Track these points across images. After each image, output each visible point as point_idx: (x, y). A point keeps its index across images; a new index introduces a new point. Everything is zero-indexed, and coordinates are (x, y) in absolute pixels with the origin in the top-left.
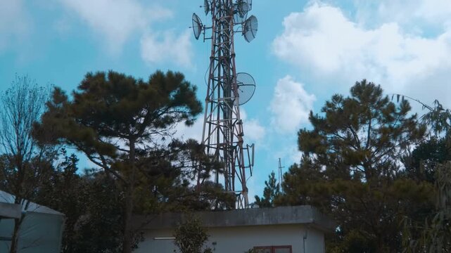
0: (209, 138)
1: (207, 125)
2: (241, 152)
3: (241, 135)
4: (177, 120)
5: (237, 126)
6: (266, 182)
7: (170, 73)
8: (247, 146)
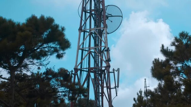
0: (81, 63)
1: (80, 51)
2: (109, 76)
3: (108, 60)
4: (49, 54)
5: (105, 53)
6: (134, 99)
7: (42, 18)
8: (114, 70)
